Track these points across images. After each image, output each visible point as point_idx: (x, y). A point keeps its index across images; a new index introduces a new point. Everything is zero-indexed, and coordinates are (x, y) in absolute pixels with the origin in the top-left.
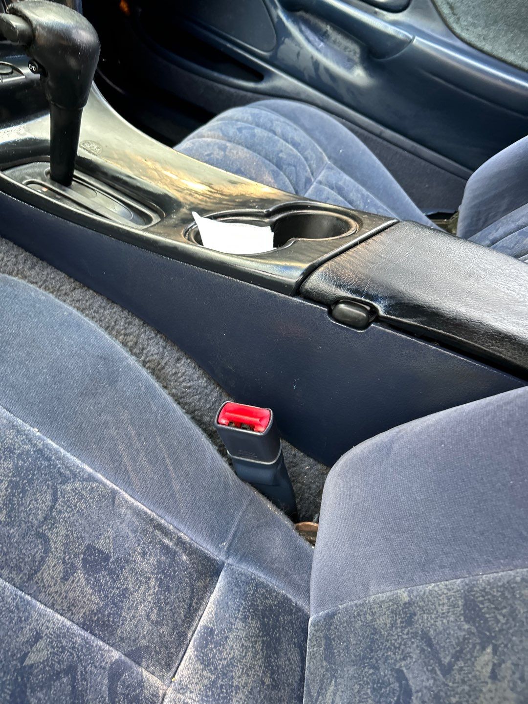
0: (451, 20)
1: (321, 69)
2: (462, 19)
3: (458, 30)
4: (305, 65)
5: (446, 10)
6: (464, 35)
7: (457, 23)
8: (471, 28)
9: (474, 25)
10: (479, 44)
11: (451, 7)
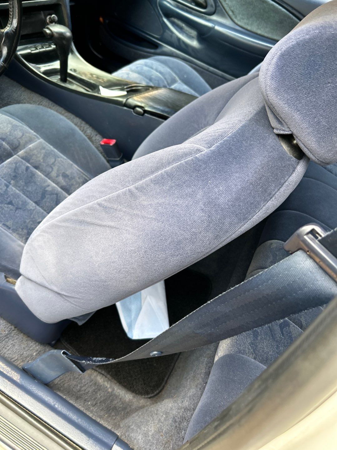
0: (233, 17)
1: (181, 42)
2: (238, 16)
3: (236, 21)
4: (174, 40)
5: (230, 13)
6: (239, 23)
7: (236, 18)
8: (241, 20)
9: (243, 19)
10: (246, 27)
11: (233, 12)
